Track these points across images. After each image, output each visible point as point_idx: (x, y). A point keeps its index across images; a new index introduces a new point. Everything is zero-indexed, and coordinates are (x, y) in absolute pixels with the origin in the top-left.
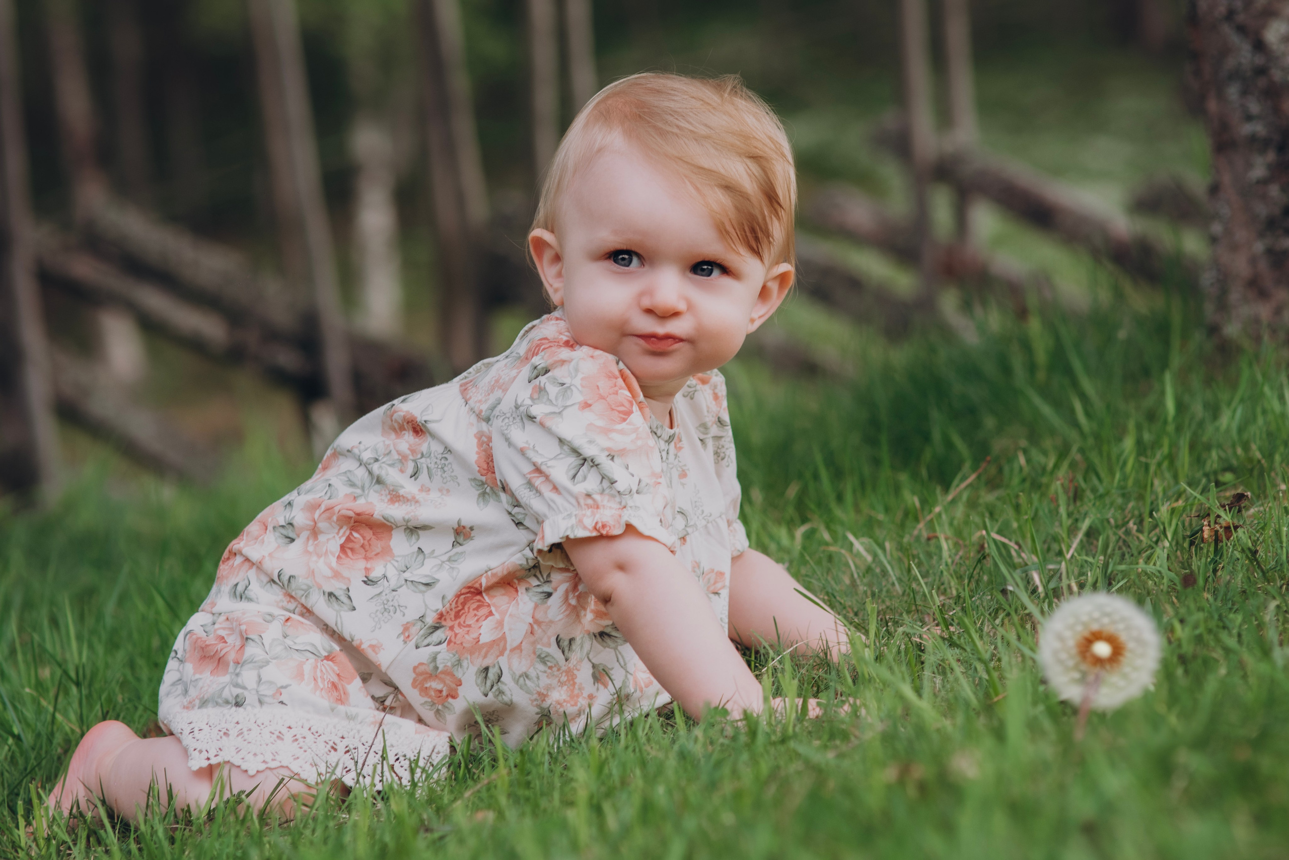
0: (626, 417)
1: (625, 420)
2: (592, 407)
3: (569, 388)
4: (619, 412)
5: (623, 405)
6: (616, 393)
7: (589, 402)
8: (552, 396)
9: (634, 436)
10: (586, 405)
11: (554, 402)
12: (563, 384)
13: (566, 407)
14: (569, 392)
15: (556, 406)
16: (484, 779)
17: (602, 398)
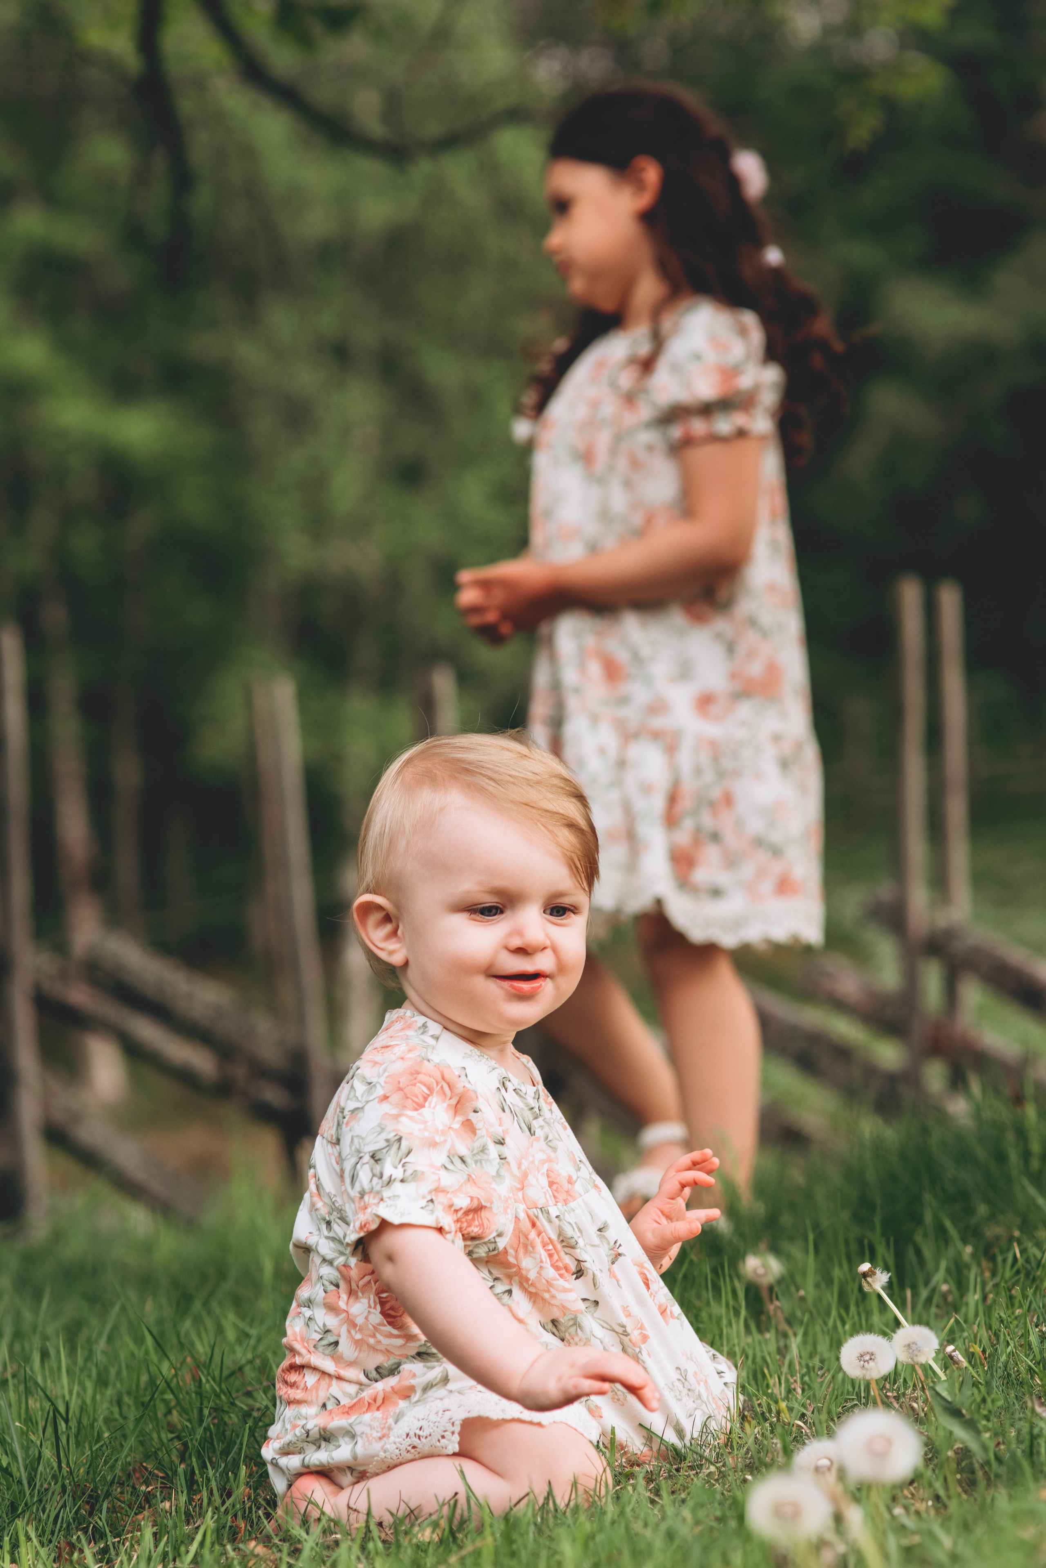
0: (418, 1108)
1: (416, 1110)
2: (390, 1099)
3: (375, 1085)
4: (413, 1101)
5: (417, 1097)
6: (415, 1085)
7: (388, 1095)
8: (359, 1094)
9: (422, 1126)
10: (385, 1098)
11: (360, 1099)
12: (370, 1083)
13: (368, 1102)
14: (373, 1089)
15: (360, 1101)
16: (469, 1548)
17: (400, 1089)
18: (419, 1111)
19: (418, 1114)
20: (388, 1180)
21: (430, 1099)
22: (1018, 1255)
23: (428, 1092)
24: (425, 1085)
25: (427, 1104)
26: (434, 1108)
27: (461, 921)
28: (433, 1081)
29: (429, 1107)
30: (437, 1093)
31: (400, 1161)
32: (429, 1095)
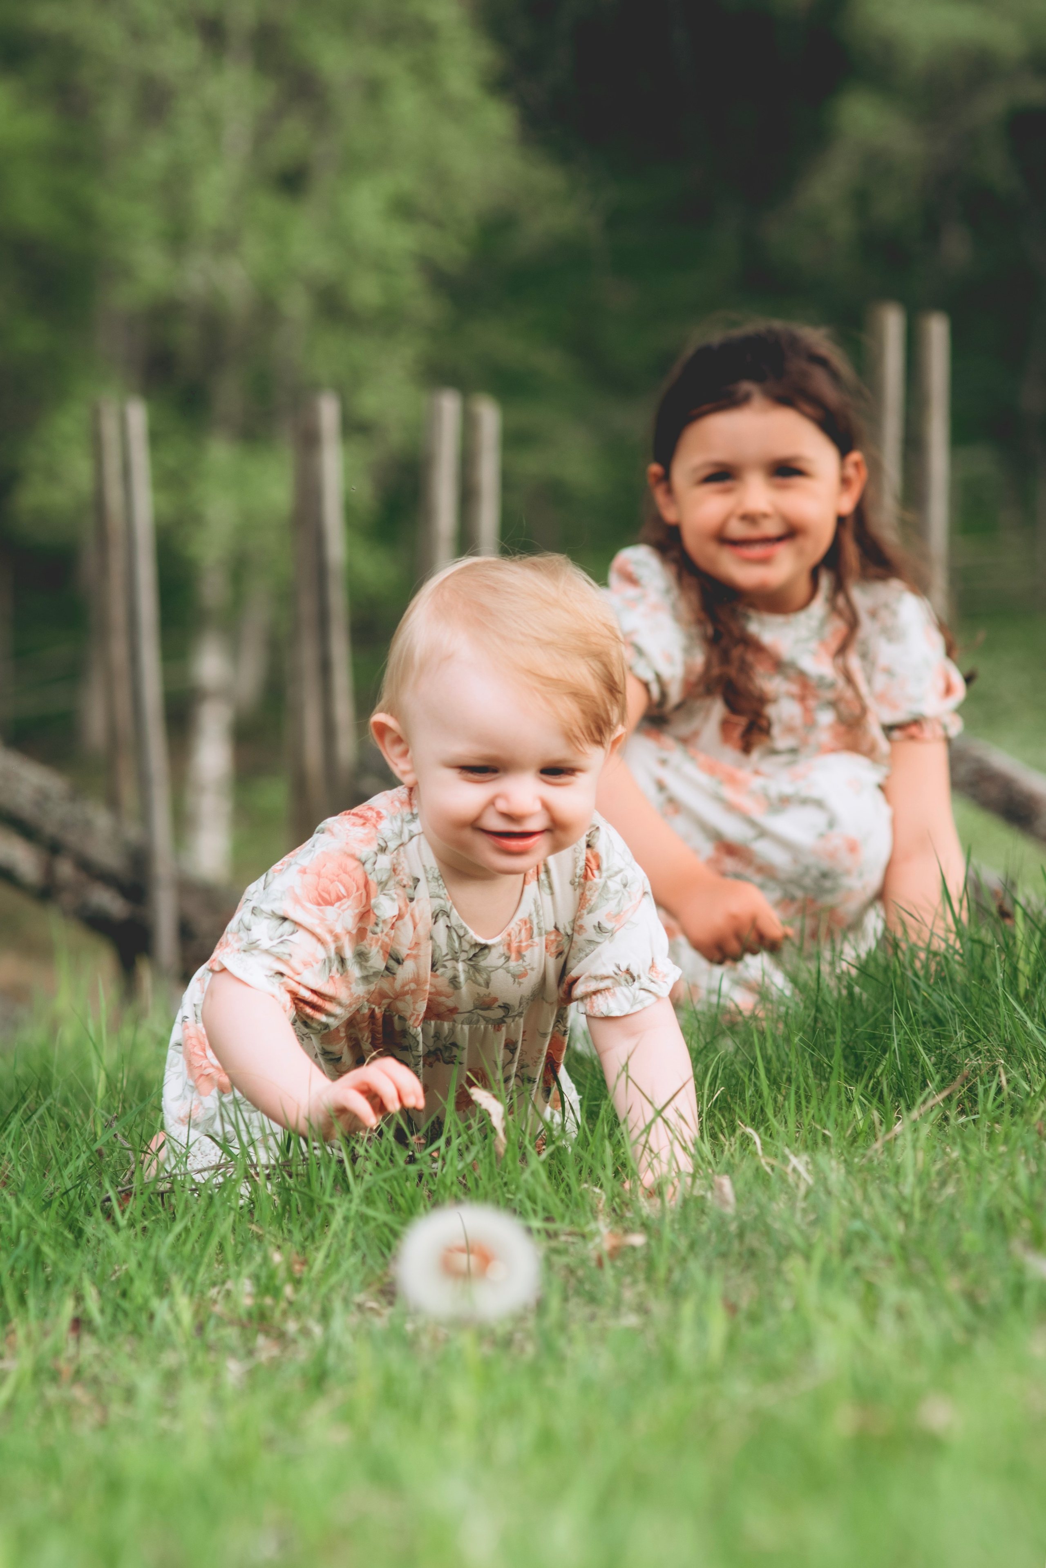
0: (323, 904)
18: (321, 908)
19: (318, 909)
20: (254, 941)
21: (344, 901)
22: (1004, 1082)
23: (345, 894)
24: (344, 886)
25: (337, 904)
26: (344, 911)
27: (452, 775)
28: (355, 885)
29: (339, 908)
30: (354, 898)
31: (281, 936)
32: (345, 897)
